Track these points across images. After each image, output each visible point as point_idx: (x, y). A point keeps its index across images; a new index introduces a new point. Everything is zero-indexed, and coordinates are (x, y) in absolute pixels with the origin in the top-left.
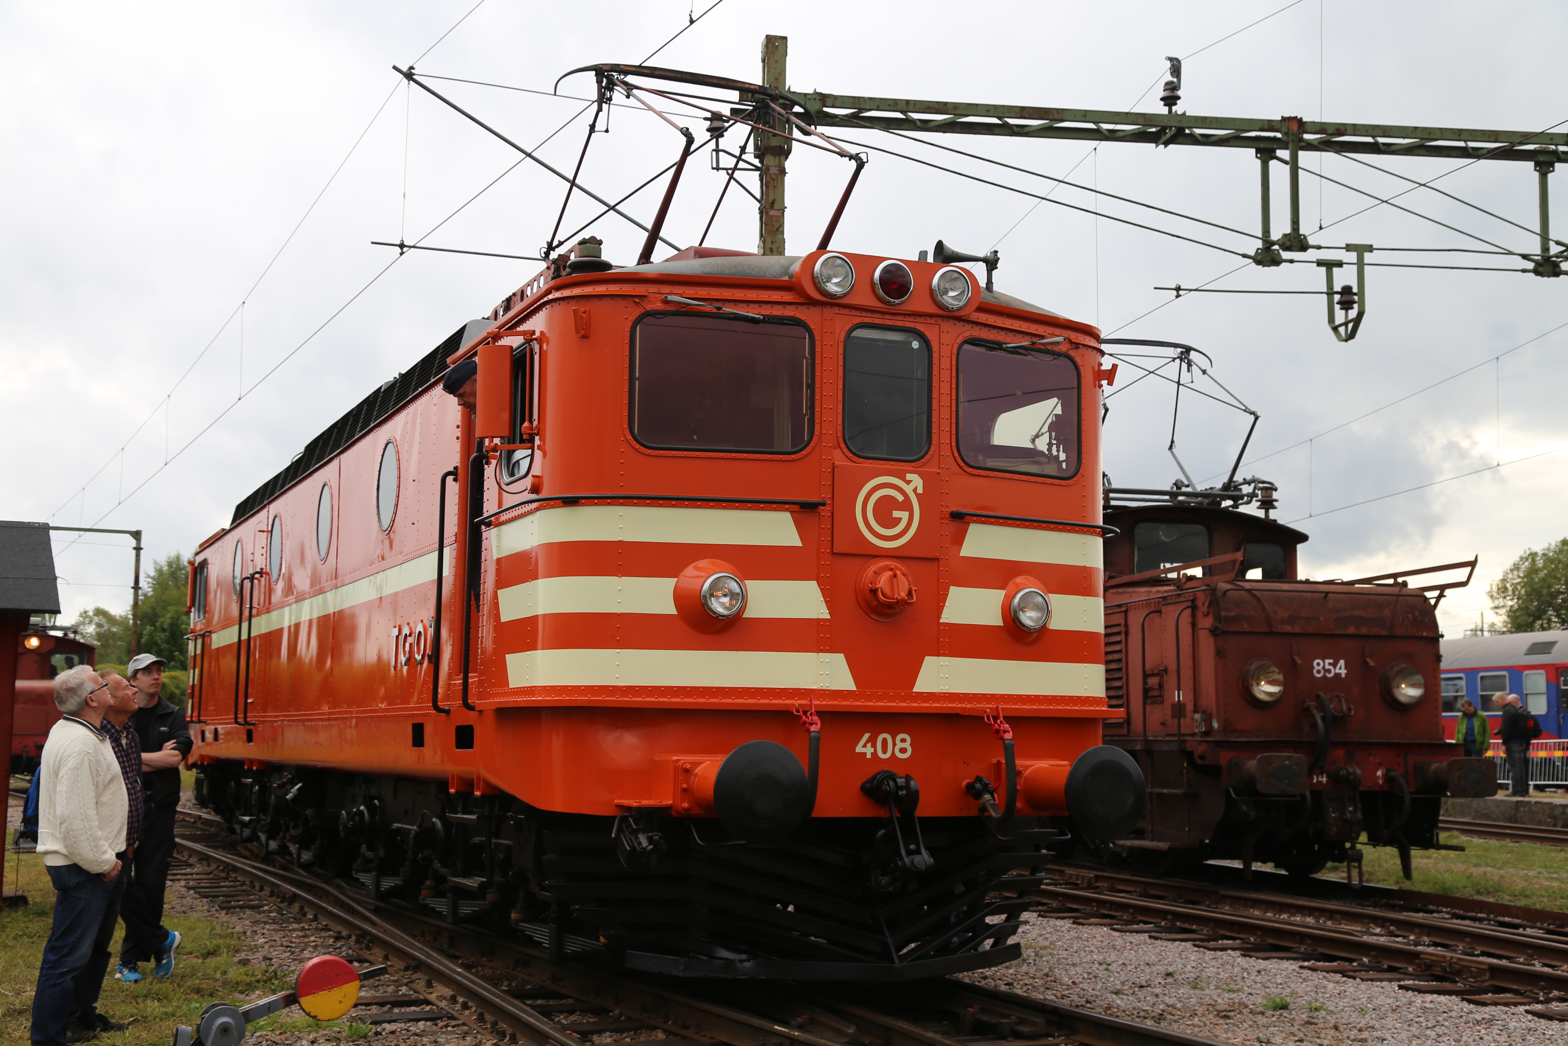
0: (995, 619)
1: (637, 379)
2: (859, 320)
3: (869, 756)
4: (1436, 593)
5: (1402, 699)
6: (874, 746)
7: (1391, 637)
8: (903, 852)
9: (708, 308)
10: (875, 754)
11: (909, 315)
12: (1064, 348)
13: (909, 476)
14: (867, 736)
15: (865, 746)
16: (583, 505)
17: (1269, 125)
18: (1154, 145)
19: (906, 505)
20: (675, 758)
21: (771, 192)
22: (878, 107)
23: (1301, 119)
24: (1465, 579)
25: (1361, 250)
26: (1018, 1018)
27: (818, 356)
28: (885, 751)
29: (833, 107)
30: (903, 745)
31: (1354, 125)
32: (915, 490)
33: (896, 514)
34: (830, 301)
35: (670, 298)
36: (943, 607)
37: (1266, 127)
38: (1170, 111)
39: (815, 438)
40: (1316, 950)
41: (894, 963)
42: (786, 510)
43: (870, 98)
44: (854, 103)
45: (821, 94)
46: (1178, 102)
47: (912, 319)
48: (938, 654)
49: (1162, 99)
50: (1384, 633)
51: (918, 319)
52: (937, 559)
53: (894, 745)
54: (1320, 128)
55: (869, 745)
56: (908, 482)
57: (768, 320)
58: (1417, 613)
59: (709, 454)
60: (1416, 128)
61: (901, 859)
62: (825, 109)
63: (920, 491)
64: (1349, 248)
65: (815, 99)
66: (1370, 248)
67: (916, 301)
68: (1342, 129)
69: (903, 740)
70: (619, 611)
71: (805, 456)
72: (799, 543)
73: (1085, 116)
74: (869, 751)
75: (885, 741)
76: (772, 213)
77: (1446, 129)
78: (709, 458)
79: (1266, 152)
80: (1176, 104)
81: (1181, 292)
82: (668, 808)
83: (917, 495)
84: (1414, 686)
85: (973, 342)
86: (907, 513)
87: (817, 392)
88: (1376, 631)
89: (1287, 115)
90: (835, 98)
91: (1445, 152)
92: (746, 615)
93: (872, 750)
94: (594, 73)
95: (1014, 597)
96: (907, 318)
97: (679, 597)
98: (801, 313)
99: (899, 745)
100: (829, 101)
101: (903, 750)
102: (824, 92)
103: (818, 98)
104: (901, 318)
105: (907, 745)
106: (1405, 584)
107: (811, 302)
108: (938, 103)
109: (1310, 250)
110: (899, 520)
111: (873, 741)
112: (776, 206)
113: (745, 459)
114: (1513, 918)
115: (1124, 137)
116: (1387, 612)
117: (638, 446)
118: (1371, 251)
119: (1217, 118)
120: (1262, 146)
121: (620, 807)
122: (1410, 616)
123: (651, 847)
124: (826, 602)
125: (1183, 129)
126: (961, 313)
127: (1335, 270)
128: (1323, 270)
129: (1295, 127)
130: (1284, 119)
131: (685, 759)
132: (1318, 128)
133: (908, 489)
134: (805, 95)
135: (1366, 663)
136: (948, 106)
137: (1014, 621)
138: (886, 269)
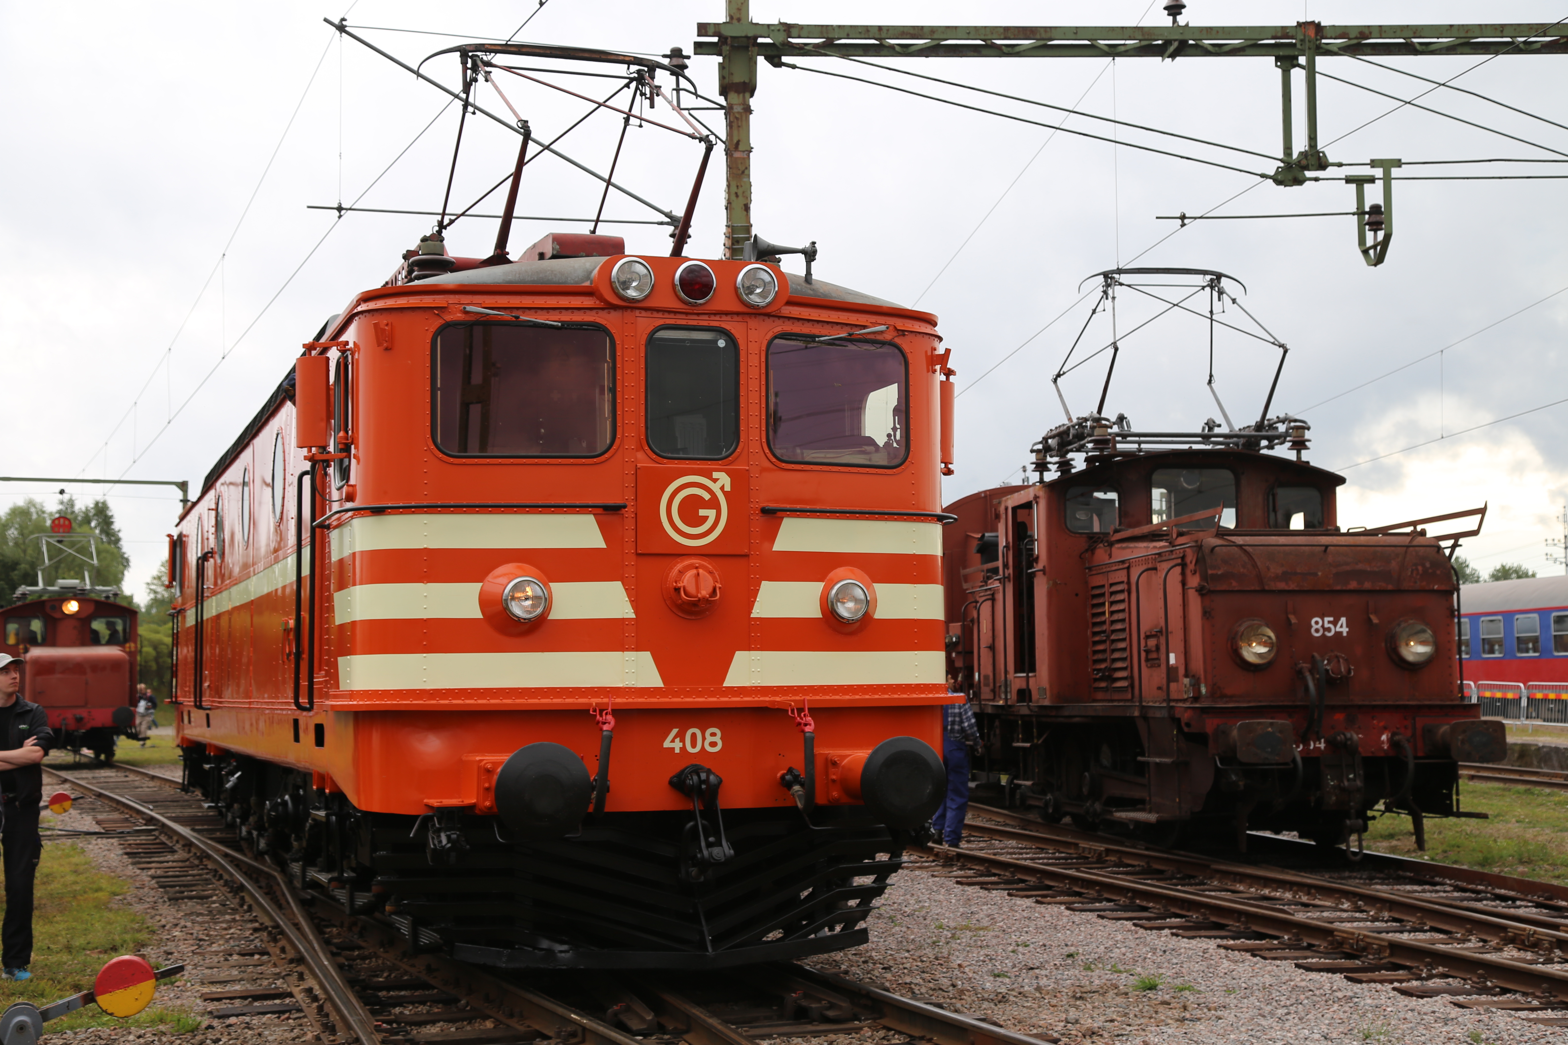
0: (813, 611)
1: (439, 389)
2: (661, 322)
3: (677, 751)
4: (1450, 542)
5: (1410, 658)
6: (683, 740)
7: (1399, 591)
8: (703, 844)
10: (683, 749)
11: (715, 314)
13: (715, 475)
14: (675, 731)
15: (673, 741)
16: (390, 514)
17: (1284, 32)
18: (1160, 58)
19: (713, 503)
20: (478, 758)
21: (735, 133)
22: (848, 35)
23: (1319, 23)
24: (1476, 528)
25: (1388, 165)
26: (829, 1002)
27: (619, 359)
28: (694, 745)
29: (799, 37)
30: (713, 739)
31: (1380, 26)
32: (722, 488)
33: (702, 512)
34: (631, 305)
35: (469, 308)
36: (754, 602)
37: (1279, 34)
38: (1175, 21)
39: (617, 442)
40: (1249, 928)
41: (708, 951)
42: (590, 513)
43: (840, 26)
44: (822, 32)
45: (785, 24)
46: (1183, 11)
47: (717, 318)
48: (749, 649)
49: (1165, 8)
50: (1390, 587)
51: (724, 318)
52: (746, 556)
53: (704, 739)
54: (1342, 32)
55: (678, 740)
56: (715, 481)
57: (566, 327)
58: (1428, 565)
59: (512, 460)
60: (1451, 26)
61: (701, 851)
62: (790, 40)
63: (728, 488)
64: (1374, 164)
65: (779, 30)
66: (1398, 163)
67: (720, 300)
68: (1367, 32)
69: (713, 734)
70: (425, 617)
71: (608, 459)
72: (604, 546)
73: (1076, 33)
74: (677, 746)
75: (694, 736)
76: (737, 155)
77: (1486, 25)
78: (512, 464)
79: (1286, 62)
80: (1180, 13)
81: (1186, 221)
82: (472, 807)
83: (725, 493)
84: (1423, 643)
85: (783, 336)
86: (715, 511)
87: (619, 395)
88: (1381, 585)
89: (1302, 20)
90: (801, 27)
92: (553, 616)
93: (681, 745)
94: (458, 54)
95: (832, 588)
96: (713, 318)
97: (484, 602)
99: (709, 739)
100: (794, 32)
101: (713, 744)
102: (789, 22)
103: (782, 28)
104: (706, 317)
105: (718, 739)
107: (611, 307)
108: (914, 27)
109: (1330, 168)
110: (707, 517)
111: (681, 736)
112: (741, 148)
113: (548, 464)
114: (1509, 890)
115: (1126, 51)
116: (1394, 565)
117: (441, 455)
118: (1400, 166)
119: (1223, 28)
120: (1281, 53)
122: (1420, 568)
123: (449, 845)
124: (631, 602)
125: (1187, 41)
126: (769, 310)
127: (1367, 187)
128: (1353, 186)
129: (1311, 32)
130: (1300, 25)
132: (1339, 32)
133: (715, 487)
134: (769, 26)
135: (1370, 620)
136: (925, 30)
137: (832, 613)
138: (689, 270)
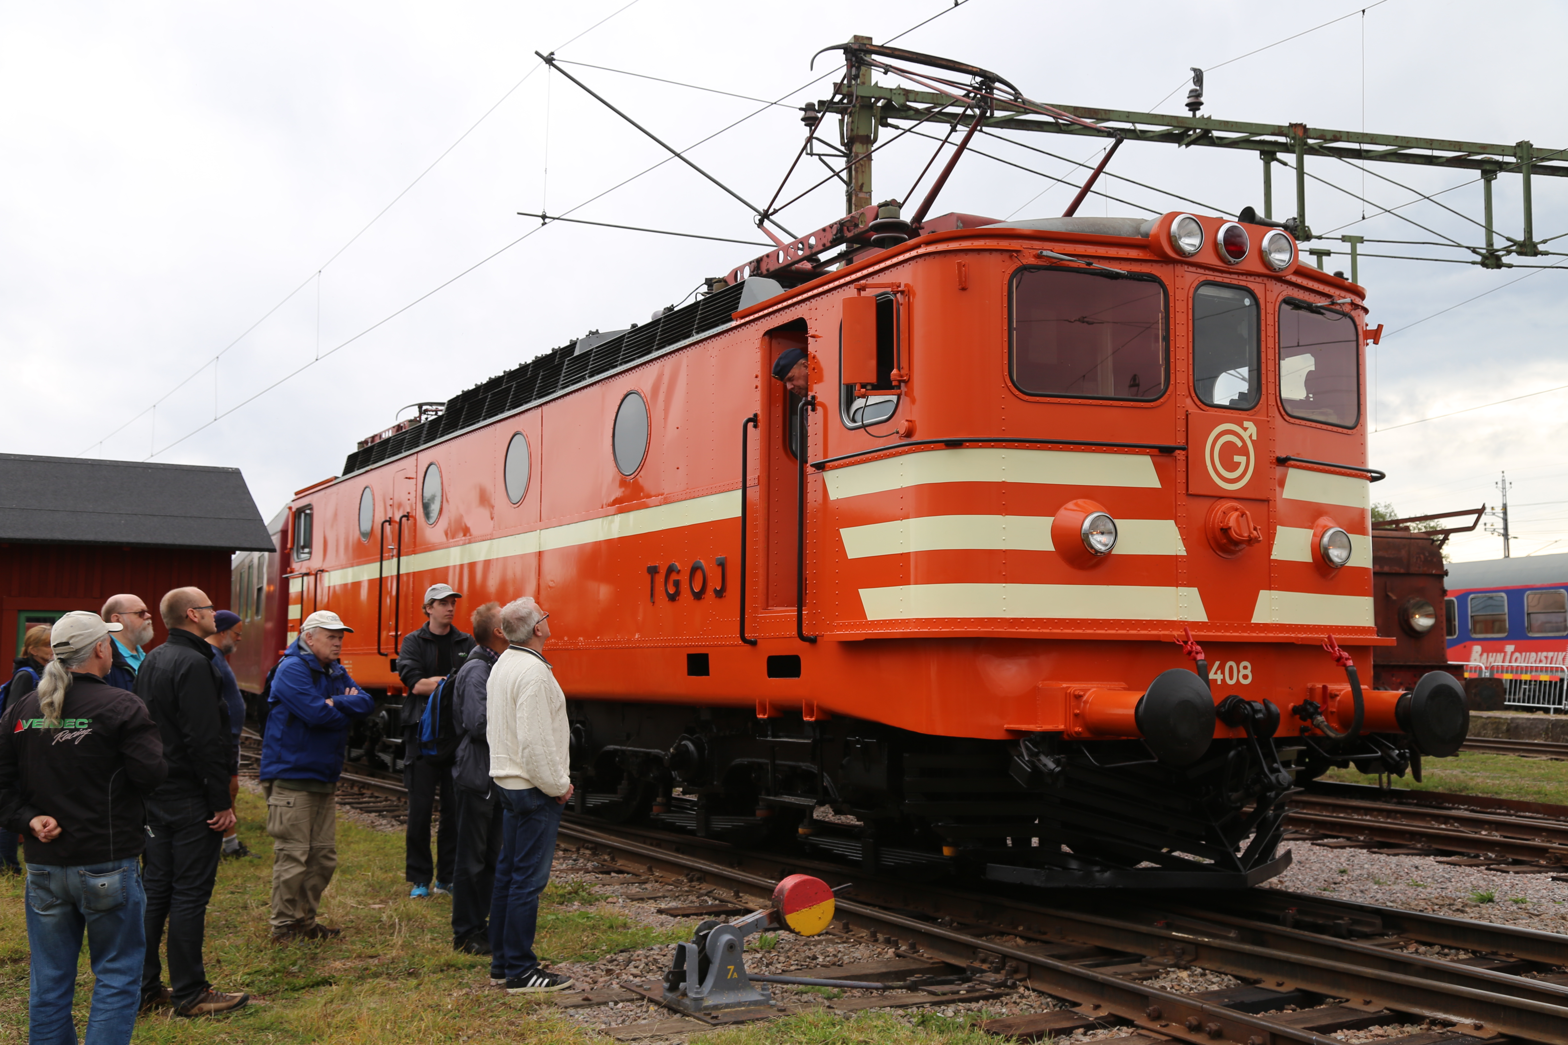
0: (1306, 556)
1: (1015, 329)
2: (1203, 278)
3: (1219, 682)
4: (1441, 537)
5: (1418, 628)
6: (1223, 673)
7: (1408, 574)
8: (1266, 770)
9: (1081, 264)
10: (1223, 680)
11: (1242, 274)
12: (1347, 308)
13: (1246, 424)
14: (1217, 663)
15: (1216, 673)
16: (968, 447)
17: (1278, 131)
18: (1177, 145)
19: (1244, 451)
20: (1065, 685)
21: (860, 176)
23: (1305, 126)
24: (1471, 525)
25: (1354, 240)
27: (1172, 310)
28: (1231, 678)
29: (915, 101)
30: (1245, 672)
31: (1348, 132)
32: (1250, 437)
33: (1237, 458)
34: (1182, 259)
35: (1045, 253)
36: (1273, 544)
37: (1277, 132)
38: (1194, 115)
39: (1171, 387)
41: (1240, 871)
42: (1147, 454)
44: (933, 99)
45: (904, 90)
46: (1201, 107)
47: (1244, 278)
48: (1270, 589)
49: (1187, 105)
50: (1402, 571)
51: (1249, 278)
52: (1267, 501)
53: (1239, 672)
54: (1321, 134)
55: (1219, 672)
56: (1245, 429)
58: (1427, 554)
59: (1080, 401)
60: (1397, 137)
62: (908, 103)
63: (1254, 437)
64: (1344, 239)
65: (899, 94)
66: (1361, 240)
67: (1249, 261)
68: (1338, 135)
69: (1245, 668)
70: (1004, 548)
71: (1162, 404)
72: (1158, 485)
73: (1128, 117)
74: (1219, 677)
75: (1231, 668)
76: (861, 195)
77: (1421, 139)
78: (1080, 404)
79: (1270, 155)
80: (1199, 109)
82: (1060, 733)
83: (1252, 441)
84: (1428, 616)
85: (1288, 301)
86: (1245, 458)
87: (1172, 343)
88: (1396, 569)
89: (1294, 122)
90: (917, 93)
91: (1411, 159)
93: (1221, 677)
94: (842, 51)
96: (1241, 277)
97: (1057, 535)
98: (1156, 270)
99: (1243, 672)
100: (911, 97)
101: (1245, 677)
102: (907, 88)
103: (902, 93)
104: (1235, 276)
105: (1248, 672)
106: (1407, 528)
107: (1166, 260)
109: (1313, 240)
110: (1239, 463)
111: (1221, 668)
112: (864, 189)
113: (1111, 406)
115: (1152, 137)
116: (1403, 553)
117: (1017, 393)
118: (1362, 242)
119: (1236, 123)
120: (1266, 149)
121: (1009, 731)
122: (1422, 556)
124: (1183, 540)
126: (1280, 274)
127: (1325, 258)
128: (1315, 257)
129: (1300, 132)
130: (1291, 125)
131: (1075, 687)
132: (1319, 134)
133: (1245, 435)
134: (891, 90)
135: (1387, 596)
137: (1323, 557)
138: (1228, 231)
